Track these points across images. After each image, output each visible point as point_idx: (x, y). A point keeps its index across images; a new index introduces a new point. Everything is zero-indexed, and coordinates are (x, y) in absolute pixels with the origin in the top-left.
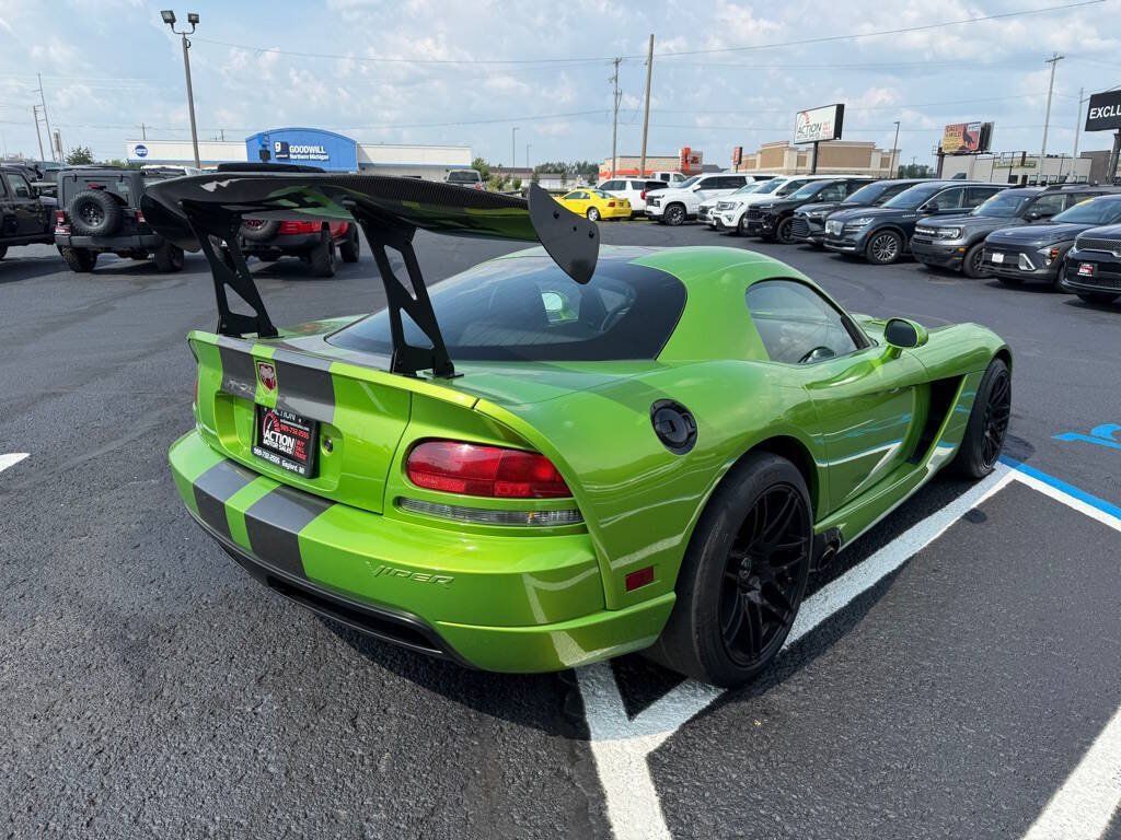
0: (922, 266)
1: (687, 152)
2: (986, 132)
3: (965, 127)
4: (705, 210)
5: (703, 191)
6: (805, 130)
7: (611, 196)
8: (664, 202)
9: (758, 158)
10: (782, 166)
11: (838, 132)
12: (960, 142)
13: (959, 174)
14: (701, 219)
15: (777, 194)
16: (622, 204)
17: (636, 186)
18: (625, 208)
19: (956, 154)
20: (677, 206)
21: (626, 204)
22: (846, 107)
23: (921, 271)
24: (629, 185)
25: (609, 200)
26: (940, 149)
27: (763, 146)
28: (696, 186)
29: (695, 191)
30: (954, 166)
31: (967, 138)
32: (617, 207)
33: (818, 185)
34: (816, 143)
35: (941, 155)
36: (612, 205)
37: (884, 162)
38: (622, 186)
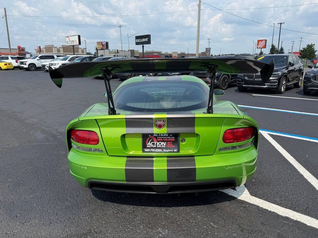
0: (119, 79)
1: (19, 47)
2: (107, 44)
3: (102, 42)
4: (44, 66)
5: (41, 60)
6: (69, 42)
7: (4, 62)
8: (27, 63)
9: (44, 50)
10: (53, 52)
11: (80, 43)
12: (101, 47)
13: (101, 55)
14: (43, 68)
15: (68, 61)
16: (9, 64)
17: (12, 58)
18: (11, 66)
19: (101, 50)
20: (32, 65)
21: (11, 64)
22: (81, 36)
23: (119, 80)
24: (10, 58)
25: (4, 63)
26: (96, 48)
27: (45, 46)
28: (38, 58)
29: (38, 60)
30: (100, 53)
31: (103, 45)
32: (8, 65)
33: (81, 58)
34: (73, 46)
35: (97, 50)
36: (6, 65)
37: (83, 52)
38: (7, 58)
